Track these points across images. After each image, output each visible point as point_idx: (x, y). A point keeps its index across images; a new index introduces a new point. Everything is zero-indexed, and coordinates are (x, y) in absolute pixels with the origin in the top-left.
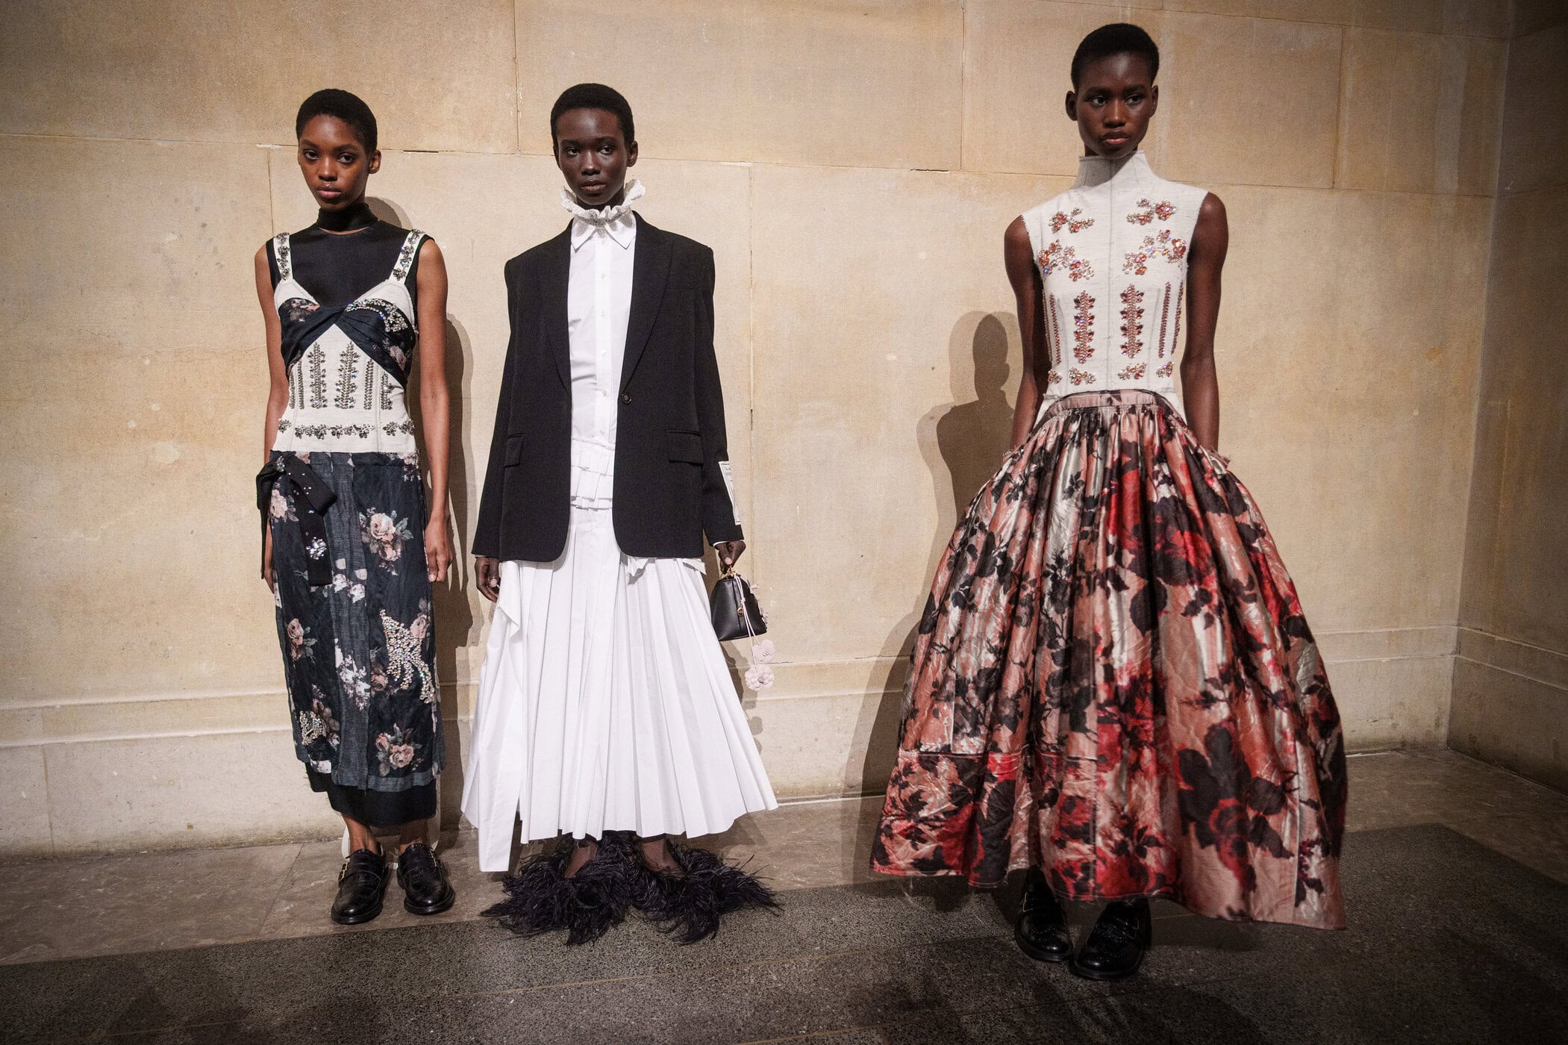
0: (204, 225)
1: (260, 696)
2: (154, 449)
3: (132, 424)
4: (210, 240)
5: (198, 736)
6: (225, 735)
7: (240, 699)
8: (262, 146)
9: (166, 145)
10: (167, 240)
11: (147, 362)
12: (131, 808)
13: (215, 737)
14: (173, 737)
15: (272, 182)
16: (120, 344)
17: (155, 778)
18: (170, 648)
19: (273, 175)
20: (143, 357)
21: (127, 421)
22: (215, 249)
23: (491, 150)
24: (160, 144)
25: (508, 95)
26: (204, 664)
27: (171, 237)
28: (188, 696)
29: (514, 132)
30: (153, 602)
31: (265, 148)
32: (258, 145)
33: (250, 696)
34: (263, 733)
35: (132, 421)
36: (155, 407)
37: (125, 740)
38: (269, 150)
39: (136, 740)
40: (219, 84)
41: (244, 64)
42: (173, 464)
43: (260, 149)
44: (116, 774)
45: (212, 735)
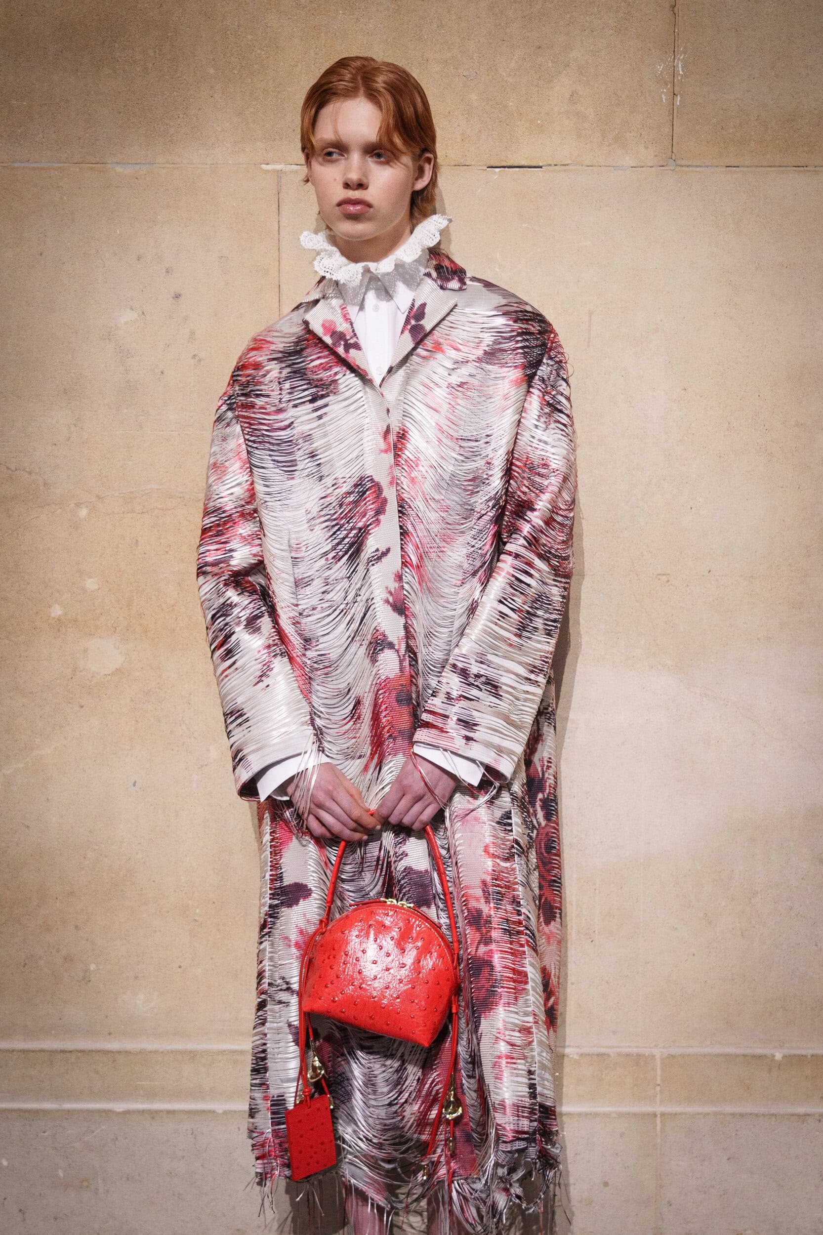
0: (177, 296)
1: (222, 1052)
2: (86, 650)
3: (57, 611)
4: (186, 319)
5: (127, 1112)
6: (169, 1112)
7: (192, 1055)
8: (269, 167)
9: (128, 171)
10: (123, 320)
11: (83, 512)
12: (24, 1220)
13: (153, 1115)
14: (91, 1112)
15: (282, 224)
16: (45, 484)
17: (61, 1173)
18: (93, 967)
19: (284, 213)
20: (78, 505)
21: (50, 607)
22: (192, 333)
23: (628, 161)
24: (119, 169)
25: (660, 68)
26: (141, 996)
27: (130, 316)
28: (114, 1045)
29: (666, 130)
30: (72, 893)
31: (274, 171)
32: (264, 166)
33: (207, 1052)
34: (225, 1113)
35: (57, 606)
36: (91, 584)
37: (20, 1110)
38: (279, 174)
39: (37, 1112)
40: (212, 71)
41: (249, 37)
42: (113, 674)
43: (268, 171)
44: (5, 1163)
45: (150, 1112)
